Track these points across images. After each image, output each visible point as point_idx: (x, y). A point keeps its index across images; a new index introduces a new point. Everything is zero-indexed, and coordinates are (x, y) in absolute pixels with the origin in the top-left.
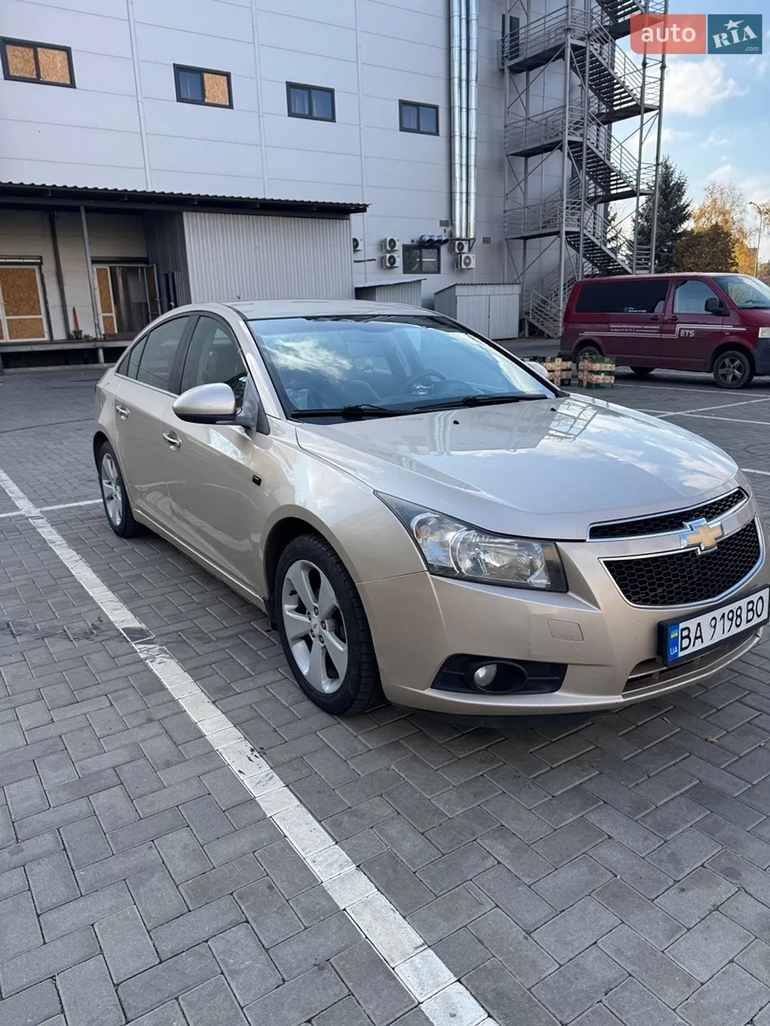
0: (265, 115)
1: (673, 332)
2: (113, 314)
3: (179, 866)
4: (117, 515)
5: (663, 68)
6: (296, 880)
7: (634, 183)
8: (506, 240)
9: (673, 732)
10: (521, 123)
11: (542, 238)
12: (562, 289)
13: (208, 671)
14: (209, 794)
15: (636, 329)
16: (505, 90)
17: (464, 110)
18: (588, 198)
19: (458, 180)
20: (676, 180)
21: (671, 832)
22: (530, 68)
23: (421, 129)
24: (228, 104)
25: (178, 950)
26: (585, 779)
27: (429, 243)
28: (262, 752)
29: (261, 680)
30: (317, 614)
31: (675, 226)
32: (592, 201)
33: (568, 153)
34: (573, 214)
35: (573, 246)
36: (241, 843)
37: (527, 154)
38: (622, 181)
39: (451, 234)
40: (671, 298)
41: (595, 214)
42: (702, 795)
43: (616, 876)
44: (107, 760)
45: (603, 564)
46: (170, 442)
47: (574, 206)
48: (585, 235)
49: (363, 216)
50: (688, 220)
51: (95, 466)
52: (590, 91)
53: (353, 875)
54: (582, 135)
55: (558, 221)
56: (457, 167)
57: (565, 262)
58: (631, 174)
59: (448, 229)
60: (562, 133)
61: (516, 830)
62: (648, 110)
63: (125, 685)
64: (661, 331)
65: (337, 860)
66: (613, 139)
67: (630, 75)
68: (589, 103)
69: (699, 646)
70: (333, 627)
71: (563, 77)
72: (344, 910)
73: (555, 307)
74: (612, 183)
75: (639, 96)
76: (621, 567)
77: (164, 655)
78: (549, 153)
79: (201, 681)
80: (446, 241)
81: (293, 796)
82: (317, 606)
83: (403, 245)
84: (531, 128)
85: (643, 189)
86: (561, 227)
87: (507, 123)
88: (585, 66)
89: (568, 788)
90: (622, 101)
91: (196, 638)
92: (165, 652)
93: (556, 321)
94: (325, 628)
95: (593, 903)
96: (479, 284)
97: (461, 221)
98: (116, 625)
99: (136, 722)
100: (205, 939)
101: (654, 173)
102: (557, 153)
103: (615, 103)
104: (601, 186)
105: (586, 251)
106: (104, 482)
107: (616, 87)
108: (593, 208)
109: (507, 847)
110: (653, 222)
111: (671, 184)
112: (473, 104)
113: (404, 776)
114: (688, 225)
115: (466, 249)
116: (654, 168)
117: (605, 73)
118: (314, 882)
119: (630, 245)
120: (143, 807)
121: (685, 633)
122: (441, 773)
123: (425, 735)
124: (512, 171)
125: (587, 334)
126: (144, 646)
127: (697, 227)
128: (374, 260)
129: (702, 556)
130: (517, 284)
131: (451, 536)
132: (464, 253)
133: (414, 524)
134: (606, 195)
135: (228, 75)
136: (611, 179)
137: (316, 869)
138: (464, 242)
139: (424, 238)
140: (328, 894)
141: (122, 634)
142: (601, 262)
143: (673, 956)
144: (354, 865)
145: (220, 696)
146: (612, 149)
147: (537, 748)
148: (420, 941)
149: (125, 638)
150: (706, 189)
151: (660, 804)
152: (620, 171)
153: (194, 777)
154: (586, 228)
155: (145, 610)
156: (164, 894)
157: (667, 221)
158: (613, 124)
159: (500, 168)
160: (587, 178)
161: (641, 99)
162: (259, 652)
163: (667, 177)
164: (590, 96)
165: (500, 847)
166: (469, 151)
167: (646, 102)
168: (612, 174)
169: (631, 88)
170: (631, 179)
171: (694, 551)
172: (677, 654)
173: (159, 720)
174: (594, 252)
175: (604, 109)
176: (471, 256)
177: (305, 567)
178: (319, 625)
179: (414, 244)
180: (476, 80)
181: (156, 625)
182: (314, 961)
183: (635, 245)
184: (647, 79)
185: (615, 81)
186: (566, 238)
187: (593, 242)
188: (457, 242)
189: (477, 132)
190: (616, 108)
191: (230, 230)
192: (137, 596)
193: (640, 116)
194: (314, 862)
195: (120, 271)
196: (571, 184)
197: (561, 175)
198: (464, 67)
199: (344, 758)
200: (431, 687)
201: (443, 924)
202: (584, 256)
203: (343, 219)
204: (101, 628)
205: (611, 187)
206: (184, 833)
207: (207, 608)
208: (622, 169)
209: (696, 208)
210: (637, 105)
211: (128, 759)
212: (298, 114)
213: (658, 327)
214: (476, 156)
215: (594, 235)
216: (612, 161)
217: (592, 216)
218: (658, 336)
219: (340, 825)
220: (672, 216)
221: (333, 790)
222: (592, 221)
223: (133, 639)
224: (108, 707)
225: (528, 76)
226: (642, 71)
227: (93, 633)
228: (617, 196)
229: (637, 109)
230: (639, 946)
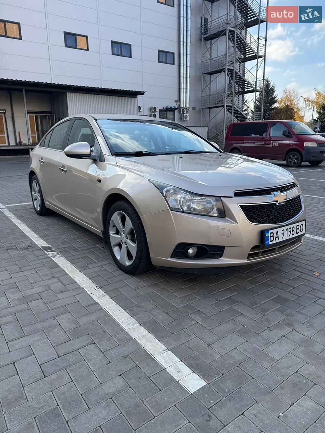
0: (102, 54)
1: (270, 144)
2: (36, 135)
3: (66, 325)
4: (38, 206)
5: (266, 40)
6: (115, 329)
7: (254, 87)
8: (202, 108)
9: (268, 280)
10: (208, 61)
11: (217, 108)
12: (225, 129)
13: (78, 261)
14: (79, 301)
15: (255, 143)
16: (202, 47)
17: (185, 55)
18: (236, 92)
19: (182, 83)
20: (271, 87)
21: (266, 312)
22: (212, 39)
23: (167, 62)
24: (86, 49)
25: (66, 353)
26: (232, 295)
27: (170, 109)
28: (101, 287)
29: (100, 264)
30: (124, 233)
31: (271, 105)
32: (238, 93)
33: (228, 74)
34: (230, 99)
35: (229, 112)
36: (93, 317)
37: (211, 74)
38: (249, 86)
39: (179, 106)
40: (269, 130)
41: (238, 98)
42: (279, 300)
43: (244, 326)
44: (35, 291)
45: (239, 206)
46: (62, 170)
47: (230, 95)
48: (234, 107)
49: (143, 96)
50: (276, 103)
51: (29, 186)
52: (236, 48)
53: (138, 327)
54: (233, 66)
55: (223, 101)
56: (182, 78)
57: (226, 118)
58: (253, 83)
59: (178, 104)
60: (225, 66)
61: (204, 312)
62: (260, 57)
63: (42, 265)
64: (265, 144)
65: (132, 323)
66: (246, 69)
67: (253, 43)
68: (236, 54)
69: (277, 241)
70: (130, 238)
71: (226, 43)
72: (135, 339)
73: (222, 137)
74: (245, 86)
75: (256, 51)
76: (246, 208)
77: (59, 255)
78: (220, 73)
79: (75, 264)
80: (177, 108)
81: (114, 301)
82: (124, 230)
83: (159, 110)
84: (212, 63)
85: (258, 89)
86: (224, 104)
87: (203, 61)
88: (234, 39)
89: (226, 298)
90: (250, 53)
91: (72, 250)
92: (60, 255)
93: (222, 142)
94: (127, 239)
95: (235, 335)
96: (191, 126)
97: (183, 100)
98: (38, 245)
99: (47, 278)
100: (77, 349)
101: (262, 83)
102: (223, 73)
103: (247, 54)
104: (241, 88)
105: (235, 114)
106: (33, 193)
107: (247, 47)
108: (238, 96)
109: (201, 317)
110: (262, 103)
111: (269, 88)
112: (189, 53)
113: (159, 295)
114: (276, 105)
115: (185, 112)
116: (262, 81)
117: (243, 42)
118: (122, 330)
119: (253, 113)
120: (50, 306)
121: (272, 235)
122: (174, 293)
123: (168, 281)
124: (205, 80)
125: (235, 145)
126: (50, 252)
127: (280, 106)
128: (147, 115)
129: (279, 206)
130: (206, 127)
131: (179, 197)
132: (185, 114)
133: (164, 192)
134: (243, 91)
135: (87, 37)
136: (245, 84)
137: (123, 326)
138: (184, 109)
139: (168, 107)
140: (128, 333)
141: (41, 248)
142: (241, 118)
143: (267, 352)
144: (139, 324)
145: (83, 269)
146: (245, 73)
147: (213, 285)
148: (166, 348)
149: (42, 250)
150: (283, 91)
151: (262, 303)
152: (249, 82)
153: (73, 296)
154: (235, 104)
155: (50, 241)
156: (60, 335)
157: (268, 103)
158: (246, 62)
159: (200, 79)
160: (236, 84)
161: (257, 53)
162: (99, 254)
163: (268, 85)
164: (236, 51)
165: (198, 317)
166: (187, 72)
167: (259, 54)
168: (245, 83)
169: (253, 48)
170: (253, 85)
171: (275, 203)
172: (268, 243)
173: (57, 277)
174: (238, 114)
175: (242, 56)
176: (187, 115)
177: (119, 214)
178: (125, 238)
179: (164, 109)
180: (190, 43)
181: (55, 245)
182: (122, 356)
183: (255, 112)
184: (259, 45)
185: (247, 45)
186: (227, 108)
187: (238, 110)
188: (182, 109)
189: (190, 64)
190: (247, 56)
191: (87, 101)
192: (47, 236)
193: (256, 60)
194: (122, 323)
195: (39, 117)
196: (229, 86)
197: (225, 83)
198: (185, 37)
199: (135, 289)
200: (171, 257)
201: (175, 342)
202: (234, 116)
203: (134, 98)
204: (32, 246)
205: (245, 88)
206: (68, 315)
207: (77, 240)
208: (249, 81)
209: (280, 98)
210: (255, 55)
211: (44, 290)
212: (116, 54)
213: (264, 142)
214: (190, 73)
215: (238, 107)
216: (245, 77)
217: (237, 100)
218: (264, 146)
219: (133, 311)
220: (269, 101)
221: (130, 299)
222: (237, 101)
223: (45, 250)
224: (35, 273)
225: (211, 42)
226: (257, 42)
227: (28, 248)
228: (247, 92)
229: (255, 57)
230: (253, 348)
